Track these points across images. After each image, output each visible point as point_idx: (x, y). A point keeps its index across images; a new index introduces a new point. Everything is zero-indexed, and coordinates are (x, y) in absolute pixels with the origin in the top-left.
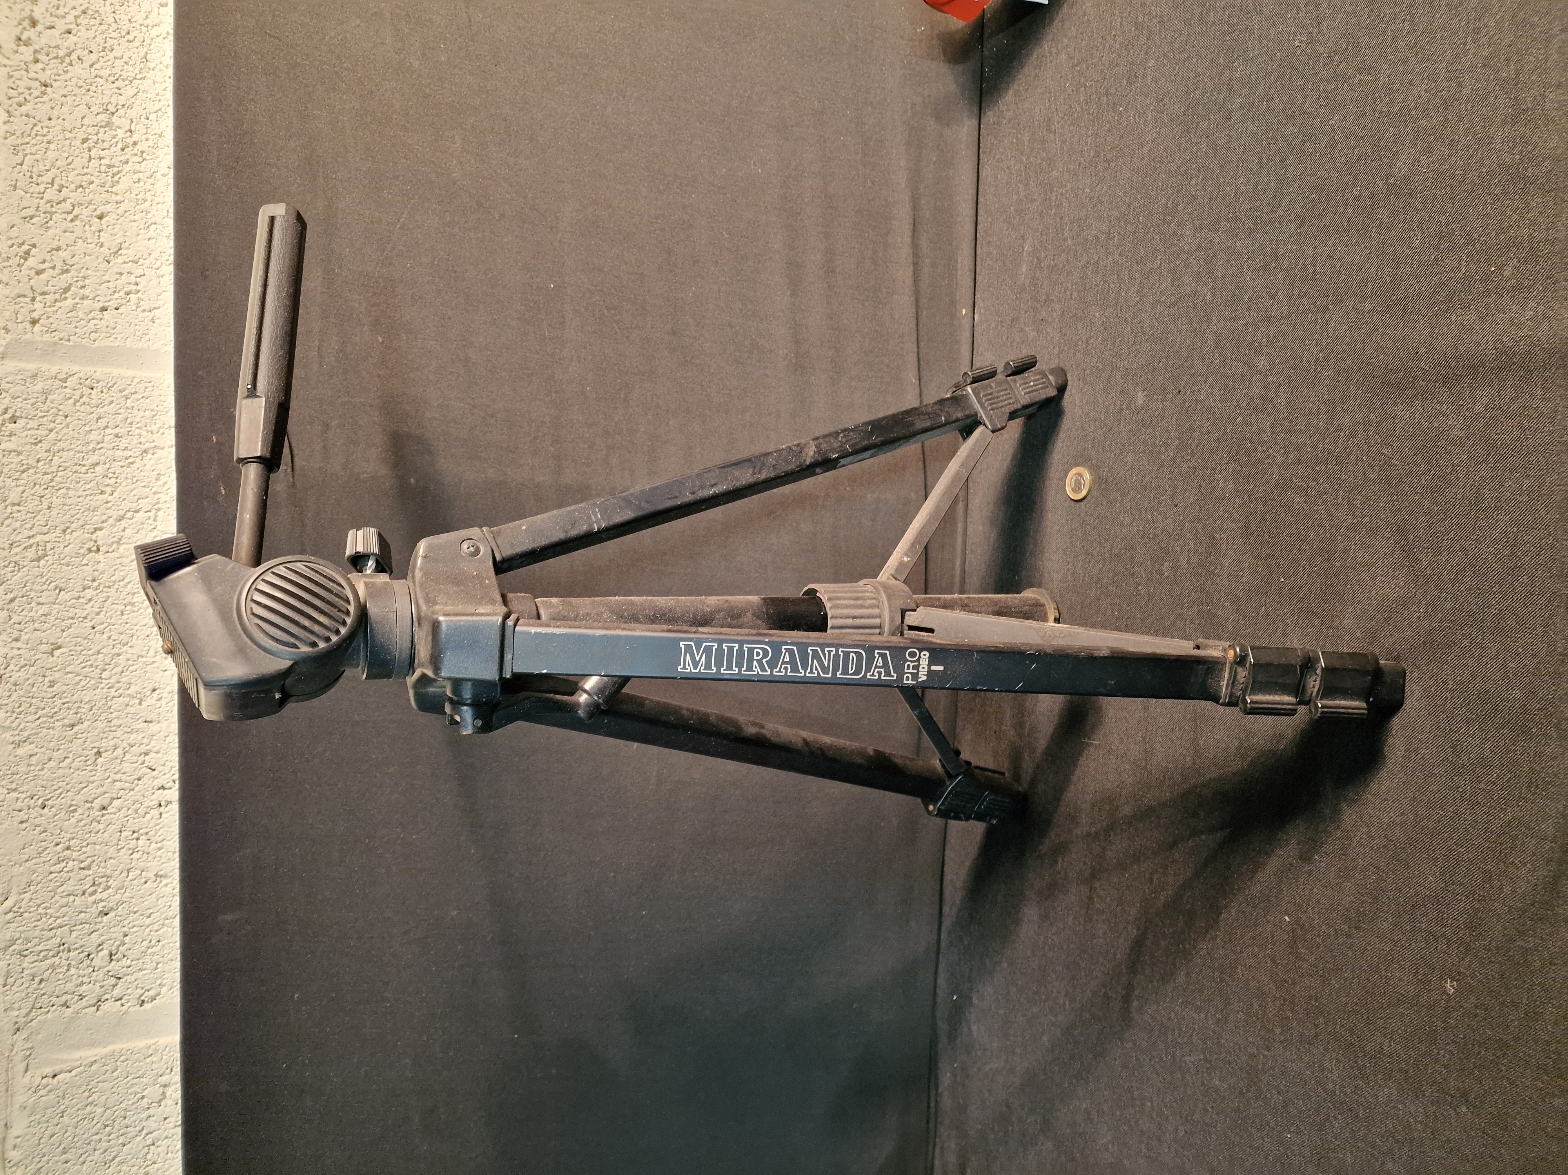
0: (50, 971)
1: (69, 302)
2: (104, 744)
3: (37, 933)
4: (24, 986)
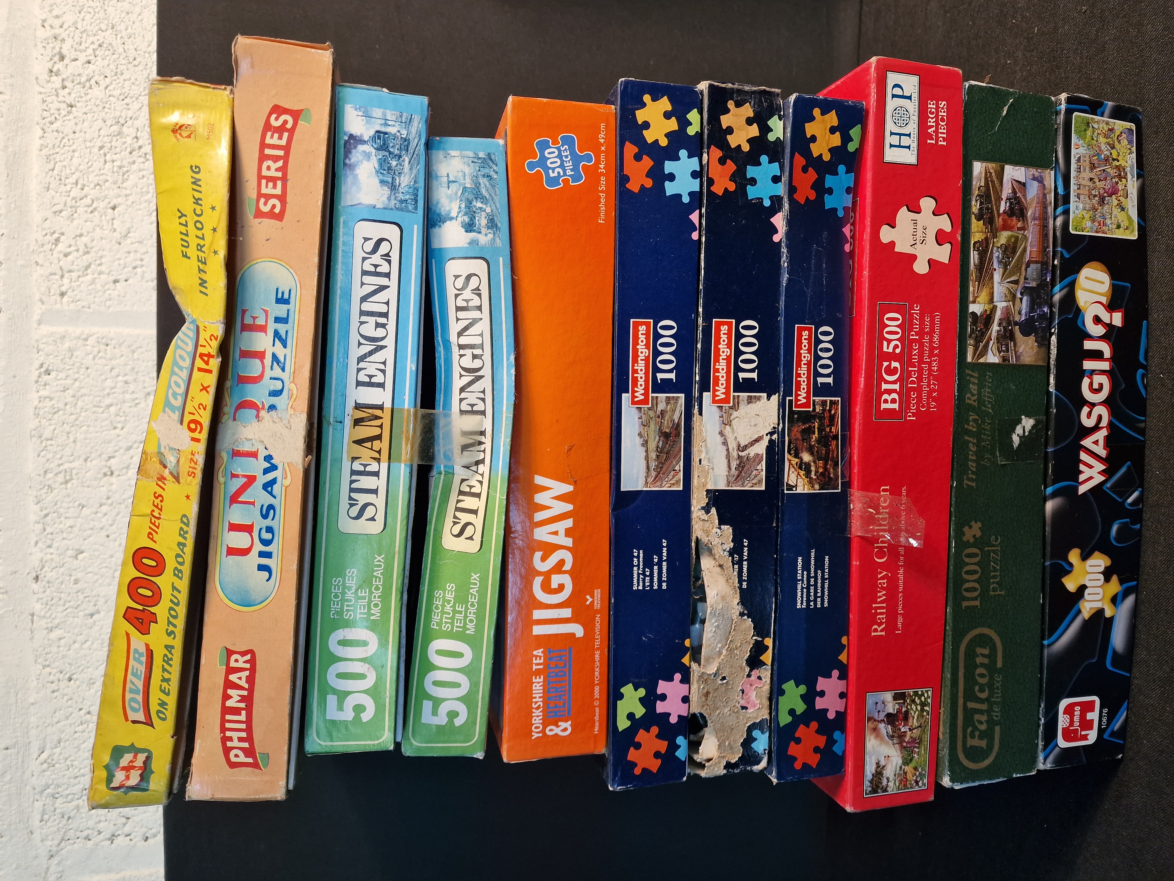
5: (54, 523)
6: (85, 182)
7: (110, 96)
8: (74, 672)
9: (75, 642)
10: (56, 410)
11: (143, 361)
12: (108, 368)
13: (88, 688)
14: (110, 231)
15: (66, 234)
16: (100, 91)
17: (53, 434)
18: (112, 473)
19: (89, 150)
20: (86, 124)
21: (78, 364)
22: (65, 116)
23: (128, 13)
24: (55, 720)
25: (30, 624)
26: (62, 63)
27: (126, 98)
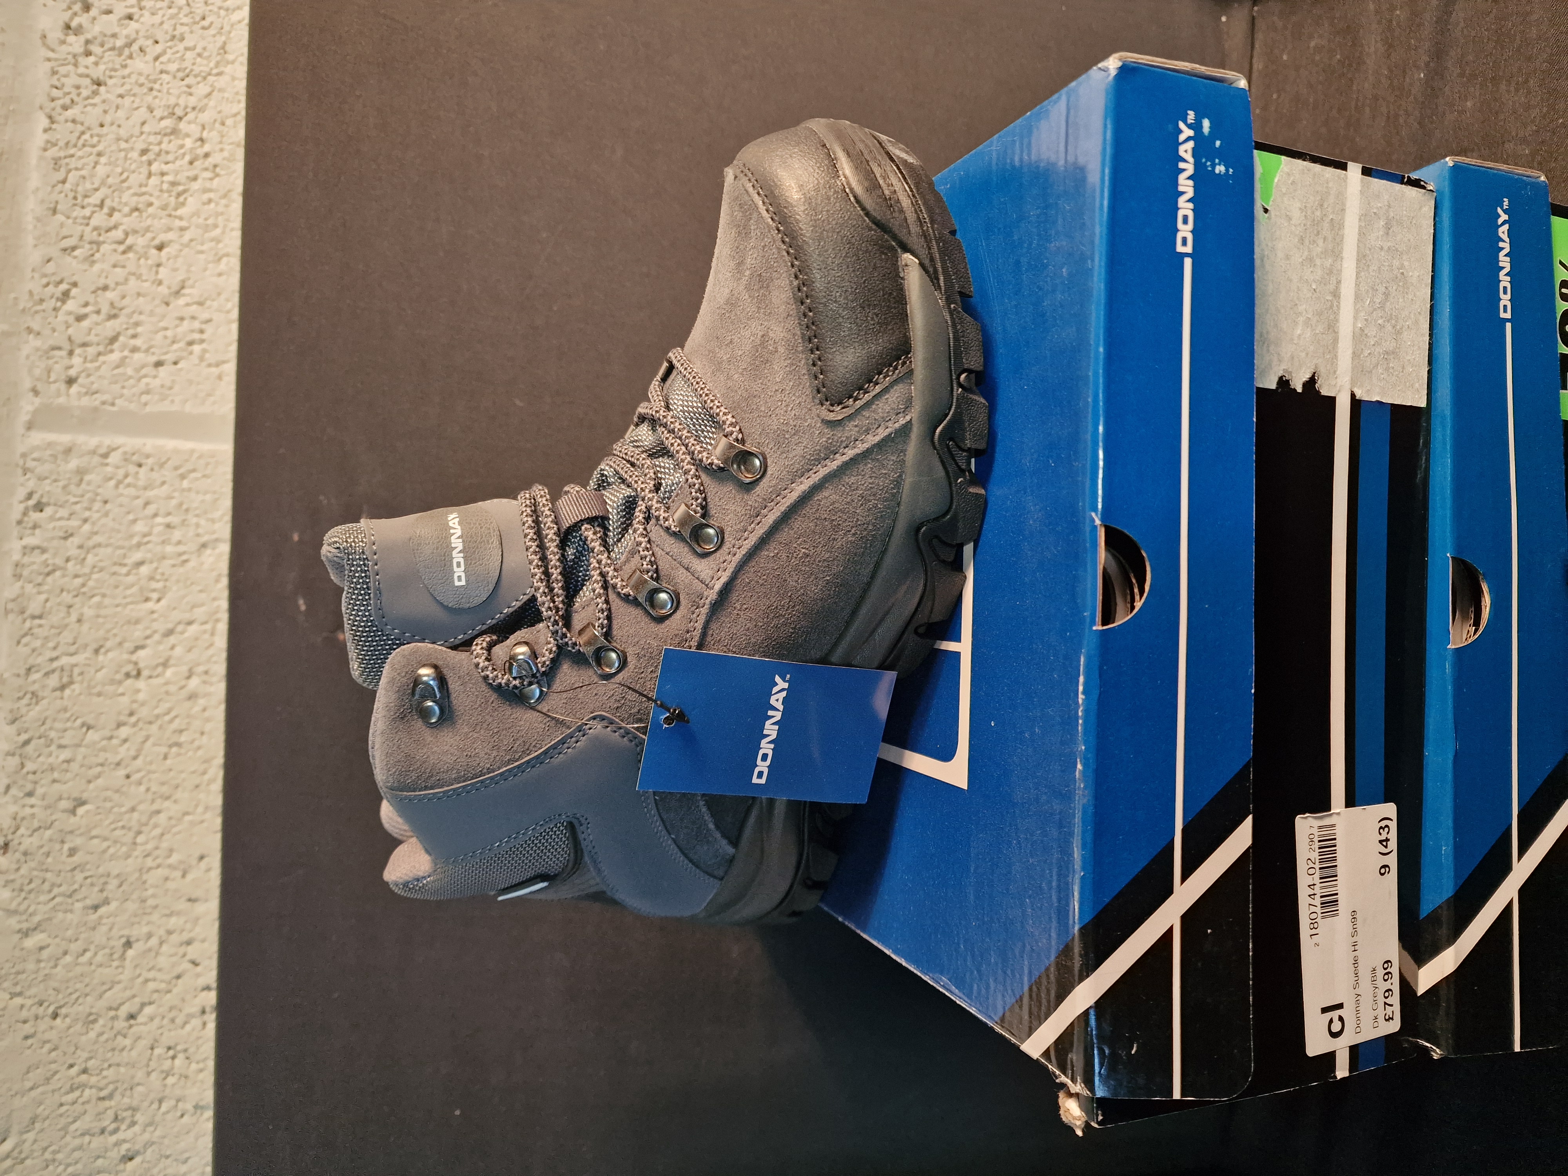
5: (39, 756)
6: (115, 205)
7: (162, 72)
8: (62, 1003)
9: (65, 953)
10: (50, 568)
11: (198, 492)
12: (140, 501)
13: (84, 1030)
14: (153, 282)
15: (79, 284)
16: (146, 62)
17: (44, 607)
18: (139, 674)
19: (123, 154)
20: (121, 114)
21: (88, 496)
22: (87, 98)
24: (28, 1085)
26: (86, 15)
27: (188, 76)
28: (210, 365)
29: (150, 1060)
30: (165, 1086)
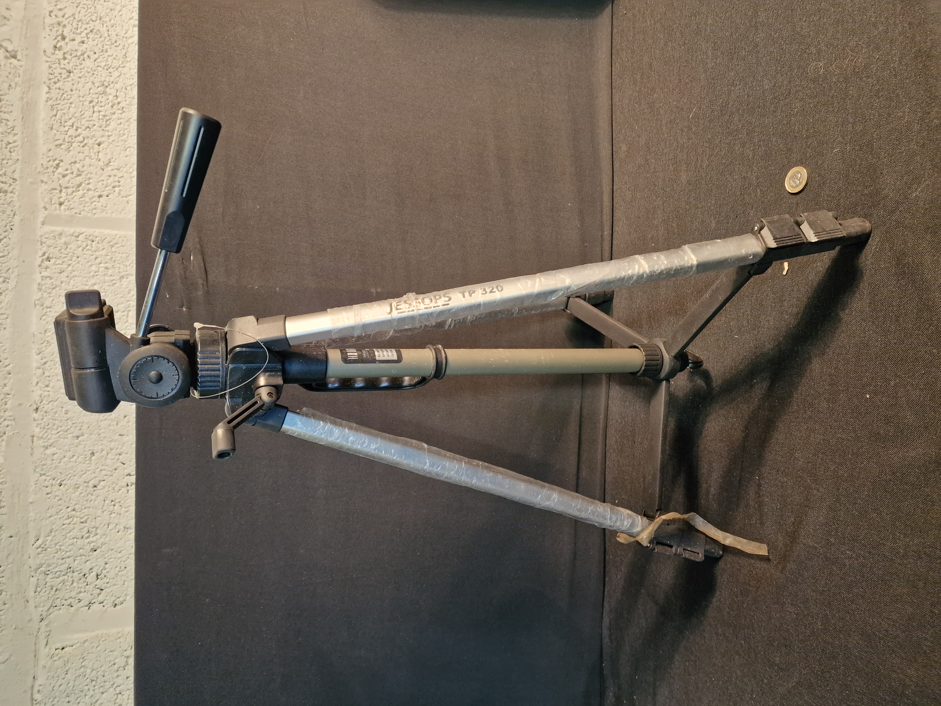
0: (62, 584)
1: (81, 192)
2: (95, 449)
3: (55, 560)
4: (47, 592)
5: (51, 369)
6: (79, 125)
7: (98, 66)
8: (63, 479)
9: (65, 457)
10: (54, 286)
11: (119, 253)
12: (94, 257)
13: (73, 491)
14: (96, 160)
15: (64, 161)
16: (91, 62)
19: (81, 103)
20: (80, 85)
21: (70, 254)
22: (65, 78)
23: (111, 10)
24: (48, 515)
25: (31, 443)
26: (63, 42)
27: (109, 68)
28: (123, 197)
29: (104, 506)
30: (111, 517)
